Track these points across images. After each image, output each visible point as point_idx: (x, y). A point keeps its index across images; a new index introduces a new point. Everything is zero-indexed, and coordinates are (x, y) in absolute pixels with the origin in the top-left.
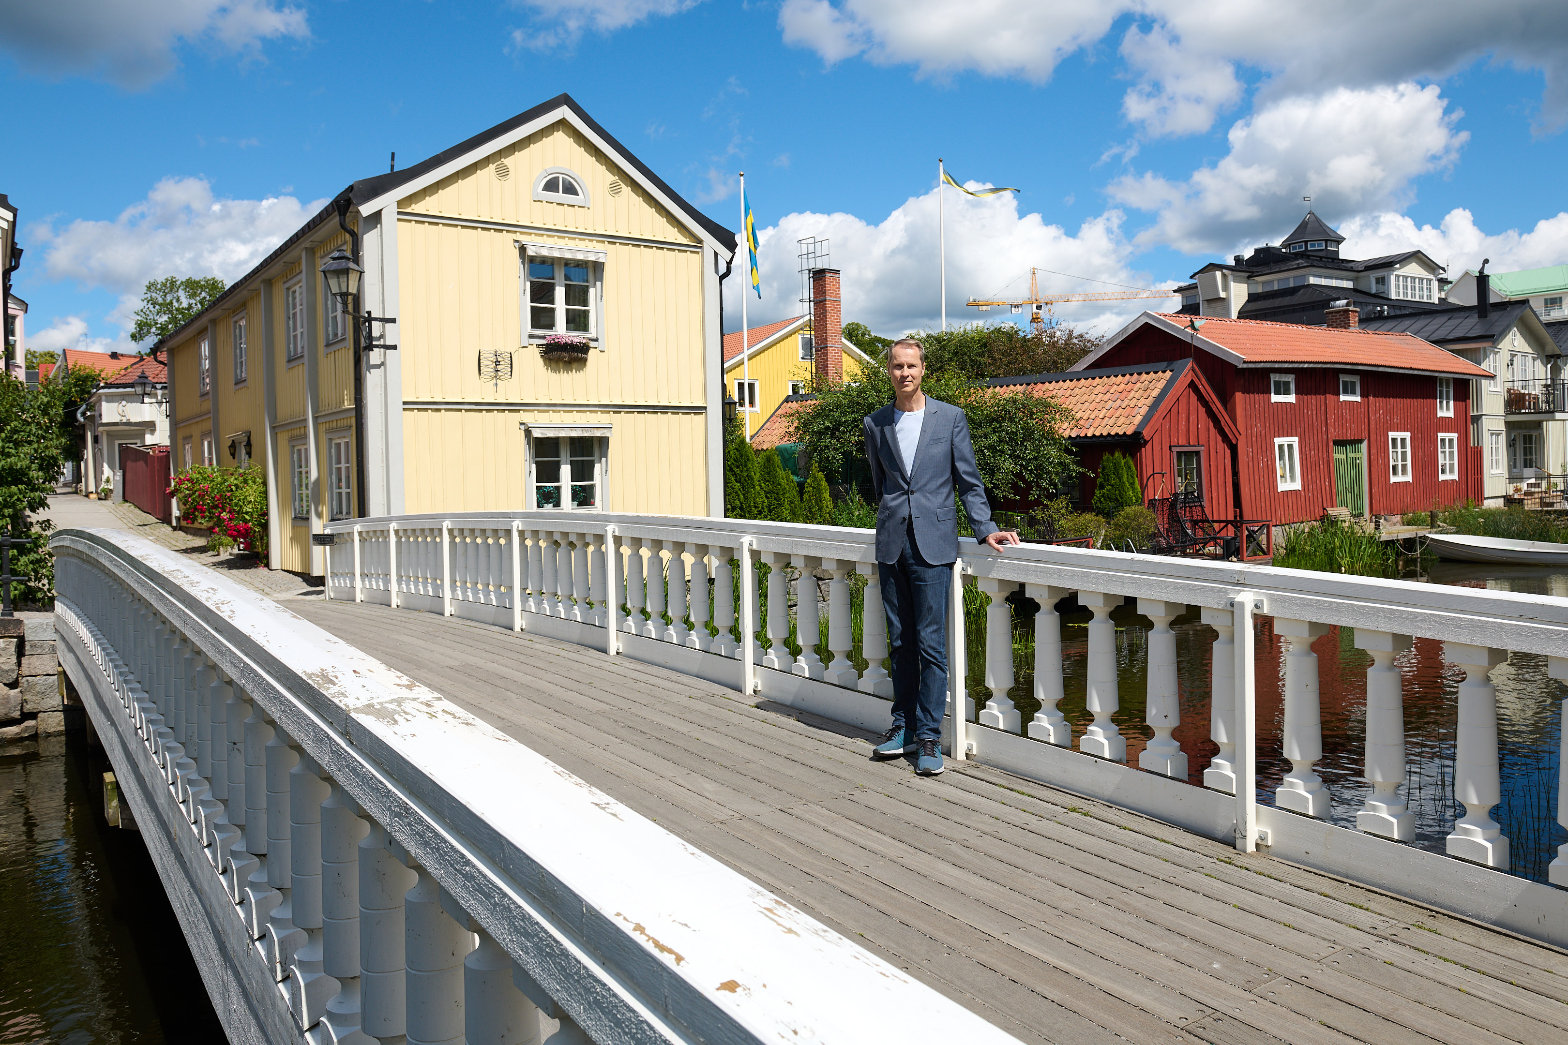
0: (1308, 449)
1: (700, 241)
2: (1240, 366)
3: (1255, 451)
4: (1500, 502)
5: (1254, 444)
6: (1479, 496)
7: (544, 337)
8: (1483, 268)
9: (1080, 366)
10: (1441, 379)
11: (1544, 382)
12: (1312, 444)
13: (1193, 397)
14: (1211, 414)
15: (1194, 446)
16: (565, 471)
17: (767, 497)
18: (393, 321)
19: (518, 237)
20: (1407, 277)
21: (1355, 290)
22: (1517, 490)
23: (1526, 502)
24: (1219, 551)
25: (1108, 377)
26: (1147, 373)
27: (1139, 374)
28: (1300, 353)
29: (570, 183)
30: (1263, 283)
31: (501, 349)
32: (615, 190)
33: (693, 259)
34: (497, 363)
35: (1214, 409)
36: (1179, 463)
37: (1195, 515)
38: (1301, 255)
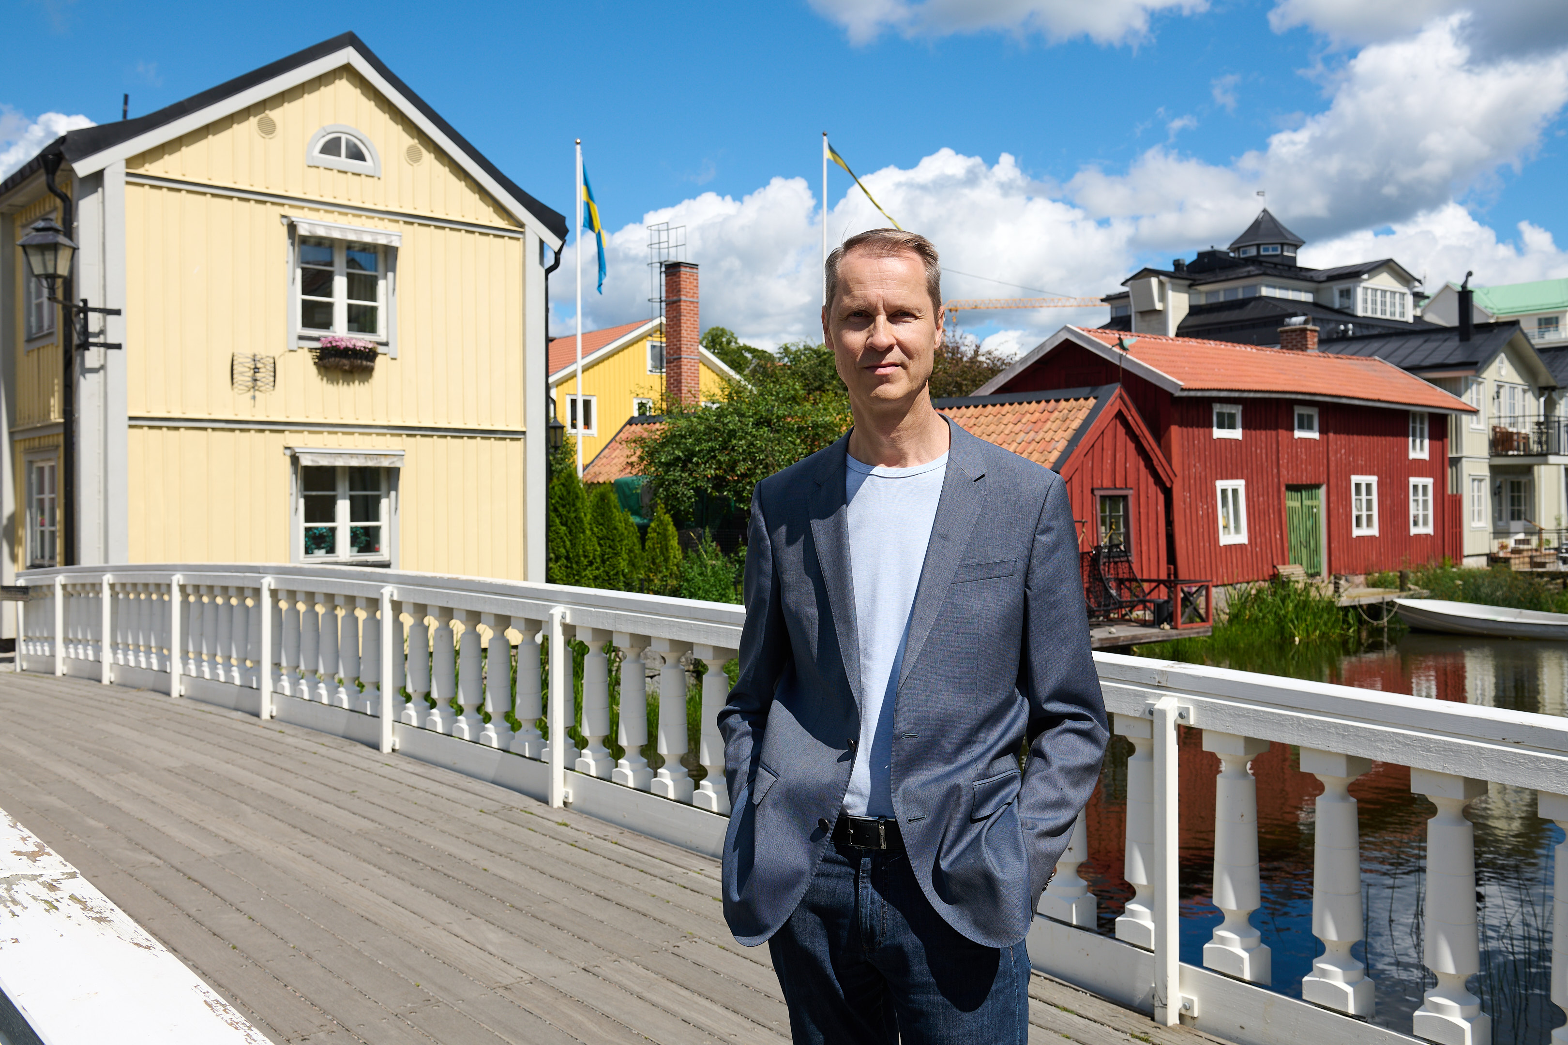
0: (1255, 494)
1: (522, 225)
2: (1178, 394)
3: (1193, 496)
4: (1483, 562)
5: (1193, 487)
6: (1458, 553)
7: (317, 339)
8: (1466, 282)
9: (987, 390)
10: (1414, 414)
11: (1535, 419)
12: (1260, 489)
13: (1121, 430)
14: (1141, 451)
15: (1121, 489)
16: (343, 507)
17: (600, 545)
18: (118, 312)
19: (287, 211)
20: (1376, 290)
21: (1315, 304)
22: (1503, 547)
23: (1512, 561)
24: (1149, 616)
25: (1020, 403)
26: (1067, 400)
27: (1057, 401)
28: (1248, 379)
29: (355, 146)
30: (1208, 293)
31: (261, 352)
32: (413, 157)
33: (513, 247)
34: (256, 370)
35: (1146, 445)
36: (1102, 509)
37: (1122, 573)
38: (1253, 261)
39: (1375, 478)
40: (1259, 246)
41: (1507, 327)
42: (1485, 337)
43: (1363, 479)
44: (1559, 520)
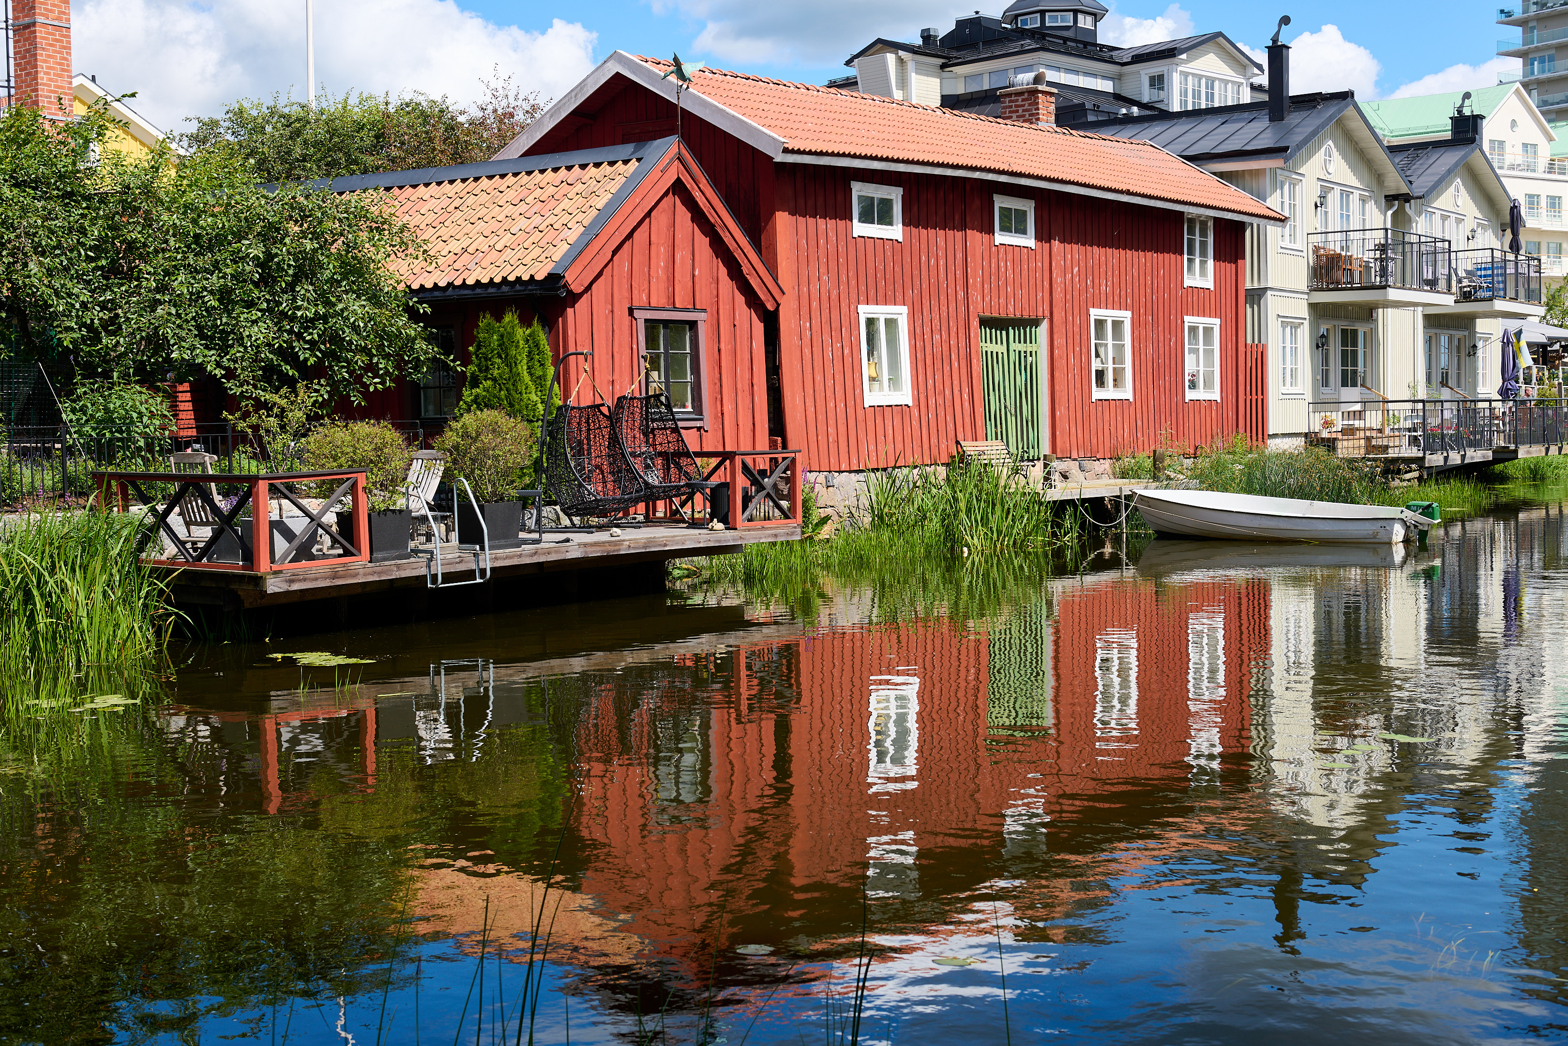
0: (927, 330)
2: (779, 158)
3: (816, 328)
4: (1297, 444)
5: (815, 314)
6: (1259, 431)
8: (1278, 33)
11: (1379, 238)
12: (936, 322)
14: (720, 248)
15: (685, 309)
20: (1200, 77)
21: (1116, 96)
22: (1327, 424)
25: (529, 173)
26: (598, 165)
27: (583, 167)
28: (912, 146)
30: (965, 77)
35: (727, 239)
36: (652, 341)
37: (664, 441)
38: (1033, 34)
39: (1128, 314)
40: (1043, 13)
41: (1336, 102)
42: (1304, 114)
43: (1109, 314)
44: (1413, 387)
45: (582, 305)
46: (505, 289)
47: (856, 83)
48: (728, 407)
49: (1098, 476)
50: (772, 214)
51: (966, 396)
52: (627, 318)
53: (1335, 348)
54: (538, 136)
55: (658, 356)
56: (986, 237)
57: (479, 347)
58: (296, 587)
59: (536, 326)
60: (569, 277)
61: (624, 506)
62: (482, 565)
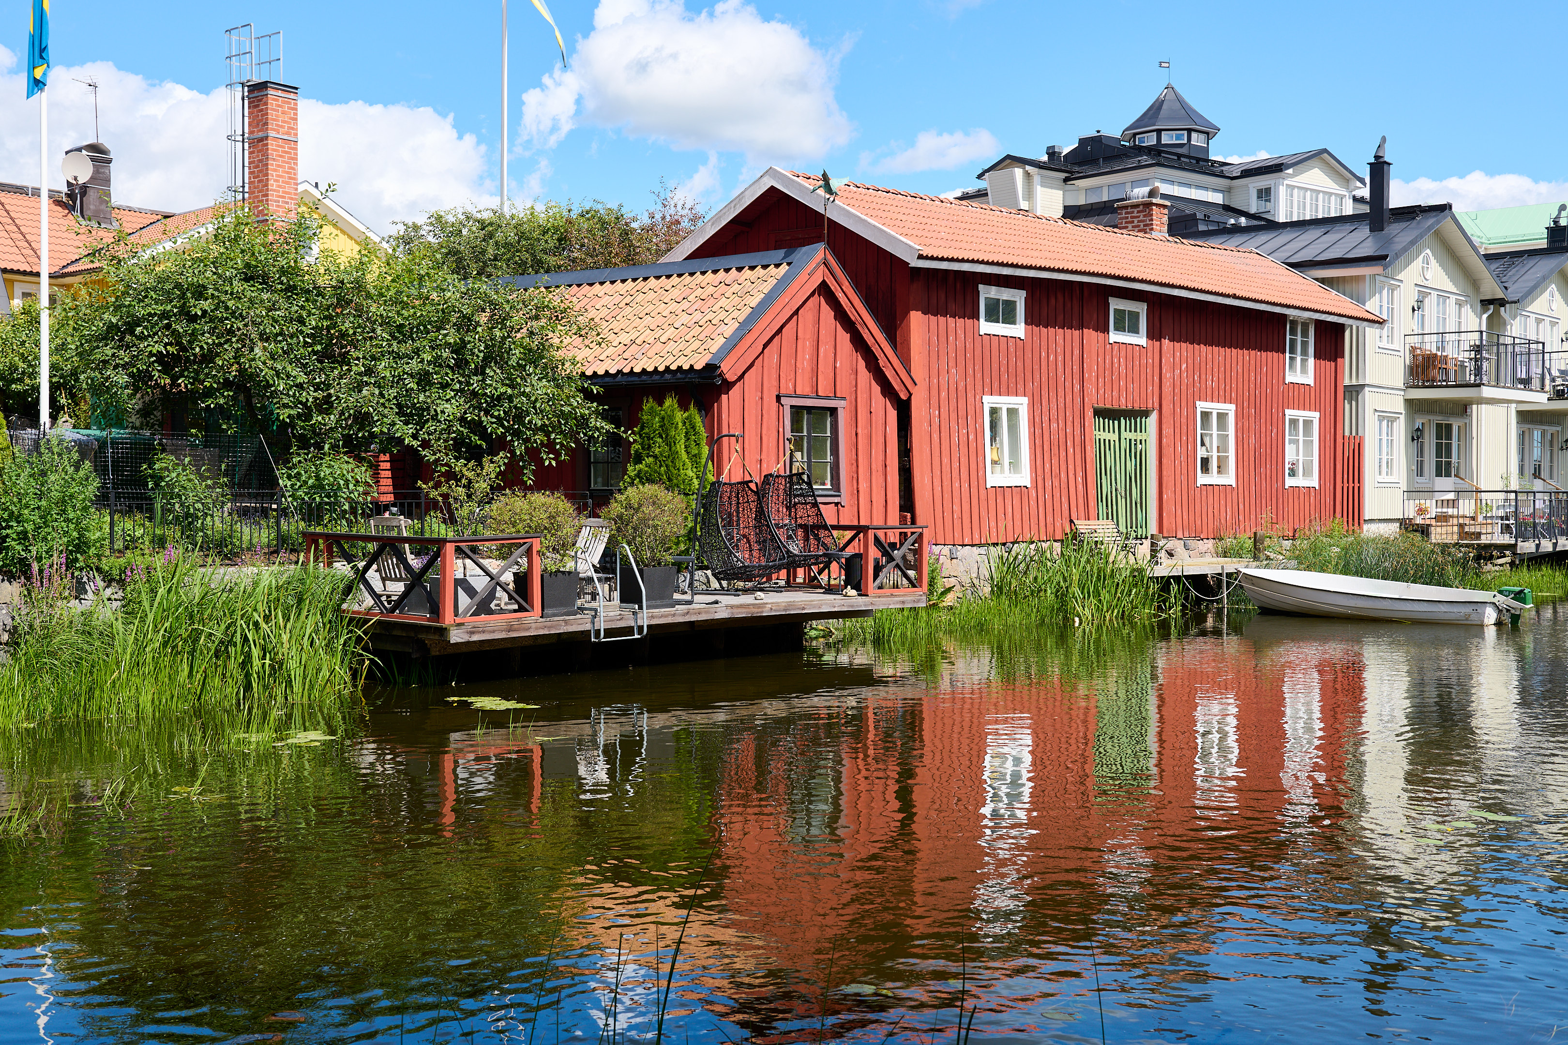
0: (1046, 419)
2: (915, 263)
3: (944, 414)
4: (1392, 530)
5: (943, 404)
6: (1356, 516)
8: (1380, 150)
11: (1474, 340)
12: (1054, 411)
13: (828, 313)
15: (827, 397)
20: (1305, 190)
21: (1225, 207)
23: (1433, 530)
25: (692, 274)
26: (752, 268)
27: (740, 269)
28: (1035, 254)
30: (1086, 190)
35: (866, 335)
36: (796, 425)
37: (805, 515)
38: (1149, 150)
39: (1233, 407)
40: (1159, 132)
41: (1434, 213)
42: (1403, 225)
43: (1215, 407)
44: (1506, 478)
45: (735, 392)
46: (668, 376)
47: (986, 195)
48: (863, 486)
49: (1202, 554)
50: (906, 314)
51: (1080, 479)
52: (775, 405)
53: (1430, 441)
54: (701, 241)
55: (802, 438)
56: (1101, 335)
57: (642, 428)
58: (475, 638)
59: (693, 410)
60: (725, 367)
61: (767, 572)
62: (640, 623)
